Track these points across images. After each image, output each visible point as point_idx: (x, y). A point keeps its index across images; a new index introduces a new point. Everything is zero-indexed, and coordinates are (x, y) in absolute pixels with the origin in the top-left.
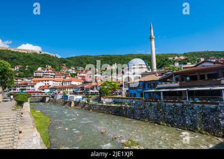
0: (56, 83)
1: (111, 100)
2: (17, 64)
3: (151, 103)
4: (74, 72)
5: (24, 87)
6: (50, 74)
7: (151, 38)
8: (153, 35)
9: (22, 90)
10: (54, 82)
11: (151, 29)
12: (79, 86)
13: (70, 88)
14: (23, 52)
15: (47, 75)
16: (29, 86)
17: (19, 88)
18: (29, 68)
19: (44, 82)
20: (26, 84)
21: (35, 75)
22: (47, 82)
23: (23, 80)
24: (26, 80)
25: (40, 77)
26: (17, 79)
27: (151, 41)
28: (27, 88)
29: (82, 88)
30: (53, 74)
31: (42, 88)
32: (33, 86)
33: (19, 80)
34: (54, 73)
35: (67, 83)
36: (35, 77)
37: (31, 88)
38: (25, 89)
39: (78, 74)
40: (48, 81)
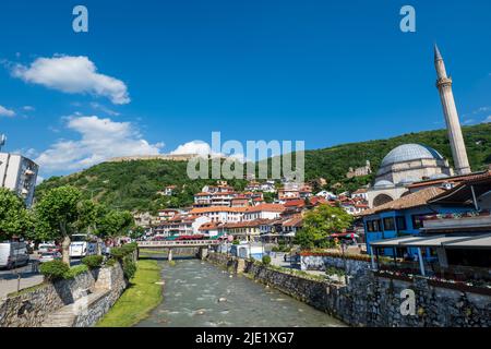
0: (233, 216)
1: (319, 261)
2: (170, 184)
3: (391, 284)
4: (272, 191)
5: (175, 226)
6: (223, 197)
7: (440, 86)
8: (444, 74)
9: (173, 232)
10: (230, 215)
11: (436, 62)
12: (273, 221)
13: (255, 227)
14: (181, 159)
15: (217, 200)
16: (183, 225)
17: (167, 230)
18: (187, 188)
19: (211, 216)
20: (178, 222)
21: (196, 203)
22: (215, 216)
23: (176, 212)
24: (182, 213)
25: (206, 206)
26: (167, 212)
27: (441, 92)
28: (180, 228)
29: (278, 227)
30: (229, 197)
31: (206, 228)
32: (189, 225)
33: (170, 214)
34: (231, 194)
35: (253, 216)
36: (197, 206)
37: (186, 228)
38: (178, 231)
39: (280, 195)
40: (217, 213)
